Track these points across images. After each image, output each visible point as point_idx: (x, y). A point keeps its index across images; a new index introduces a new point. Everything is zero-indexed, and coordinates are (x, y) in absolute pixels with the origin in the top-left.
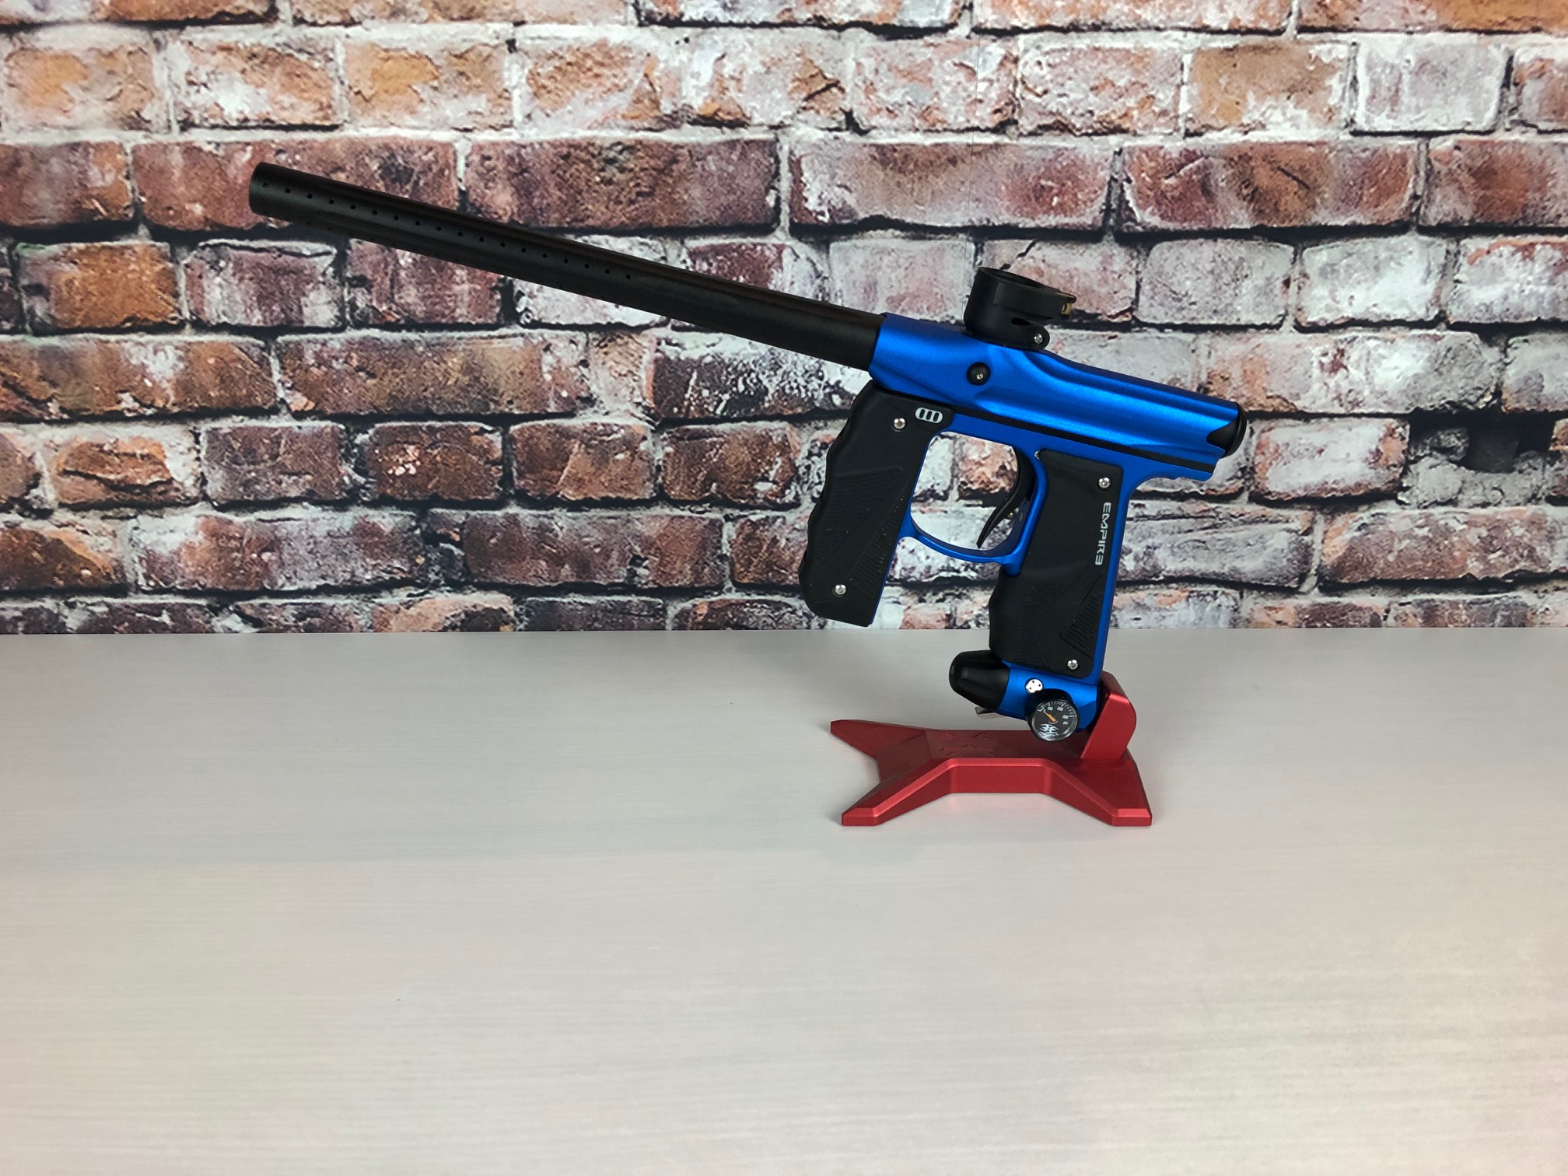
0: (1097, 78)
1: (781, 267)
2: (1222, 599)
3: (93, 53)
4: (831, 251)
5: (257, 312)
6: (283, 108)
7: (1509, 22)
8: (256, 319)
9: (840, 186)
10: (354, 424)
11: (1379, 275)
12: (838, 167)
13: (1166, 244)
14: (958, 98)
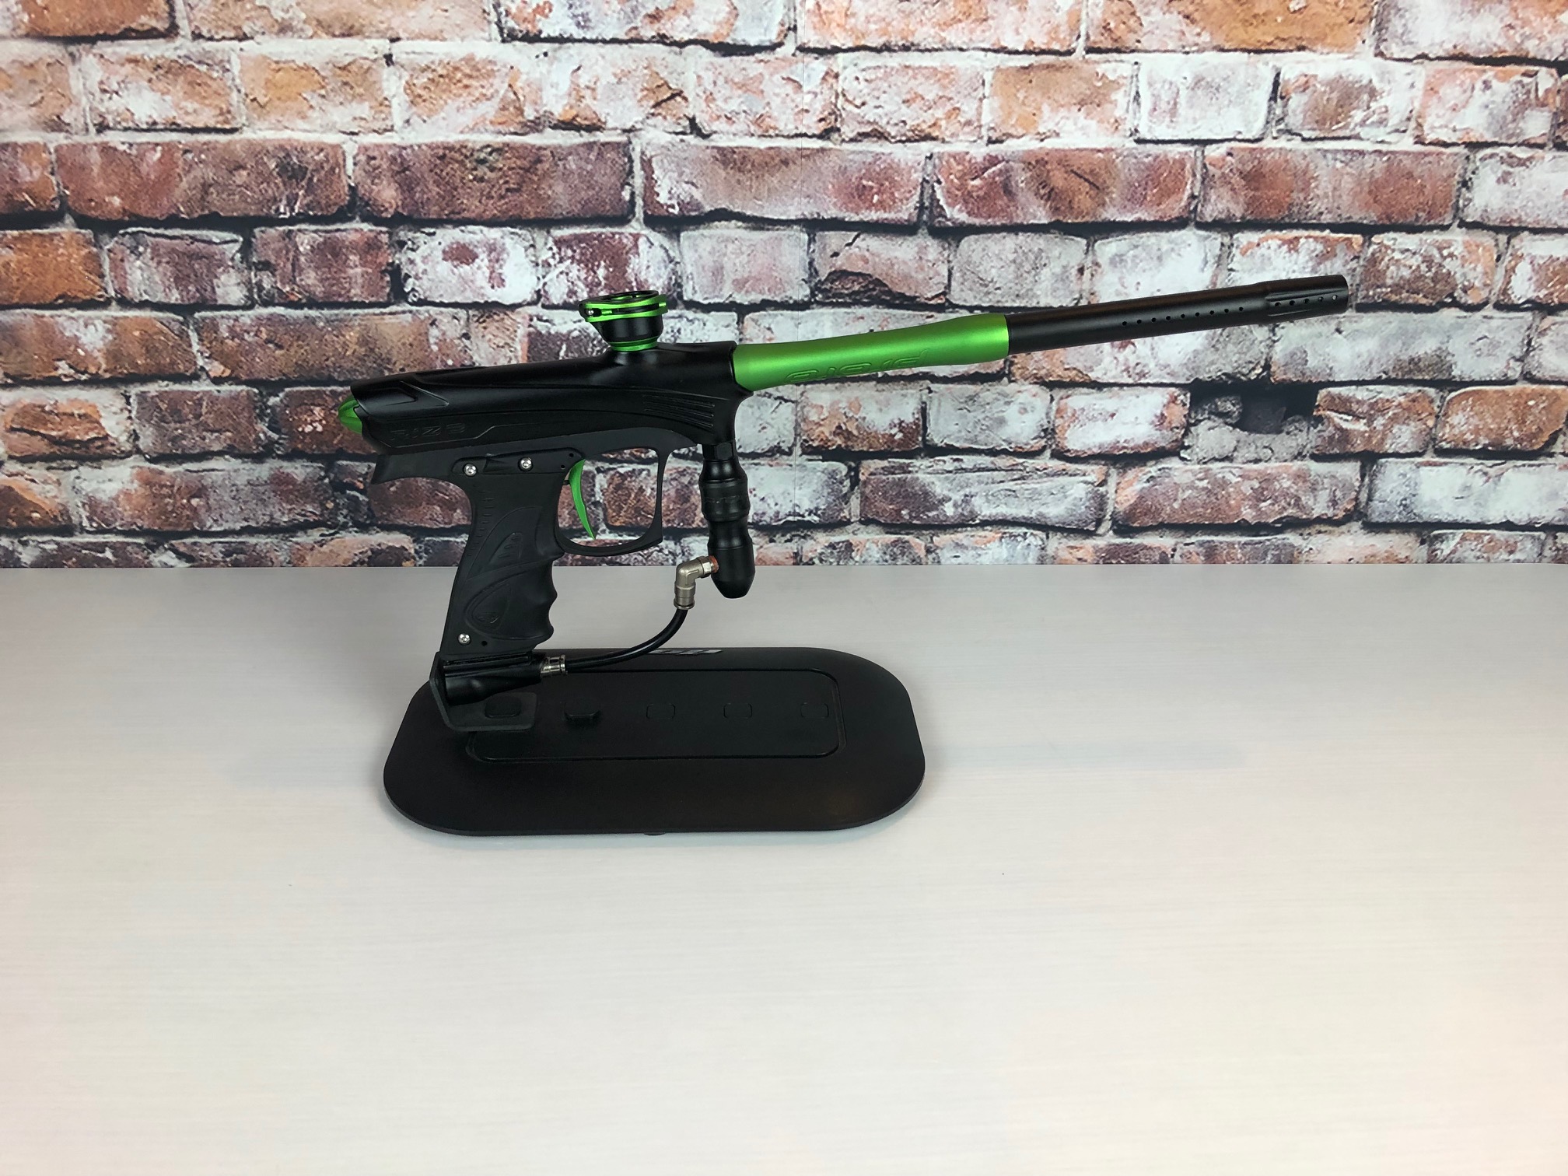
0: (909, 92)
1: (638, 254)
2: (1030, 539)
3: (17, 65)
4: (682, 239)
5: (174, 291)
6: (187, 113)
7: (1276, 42)
8: (175, 297)
9: (687, 183)
10: (267, 388)
11: (1161, 265)
12: (685, 166)
13: (973, 237)
14: (787, 107)
